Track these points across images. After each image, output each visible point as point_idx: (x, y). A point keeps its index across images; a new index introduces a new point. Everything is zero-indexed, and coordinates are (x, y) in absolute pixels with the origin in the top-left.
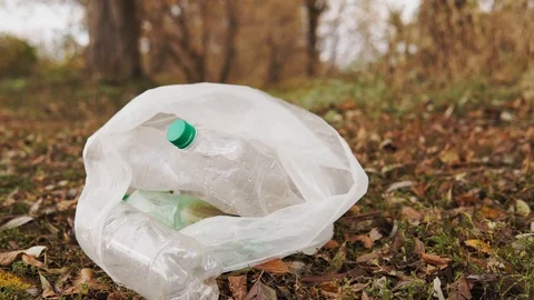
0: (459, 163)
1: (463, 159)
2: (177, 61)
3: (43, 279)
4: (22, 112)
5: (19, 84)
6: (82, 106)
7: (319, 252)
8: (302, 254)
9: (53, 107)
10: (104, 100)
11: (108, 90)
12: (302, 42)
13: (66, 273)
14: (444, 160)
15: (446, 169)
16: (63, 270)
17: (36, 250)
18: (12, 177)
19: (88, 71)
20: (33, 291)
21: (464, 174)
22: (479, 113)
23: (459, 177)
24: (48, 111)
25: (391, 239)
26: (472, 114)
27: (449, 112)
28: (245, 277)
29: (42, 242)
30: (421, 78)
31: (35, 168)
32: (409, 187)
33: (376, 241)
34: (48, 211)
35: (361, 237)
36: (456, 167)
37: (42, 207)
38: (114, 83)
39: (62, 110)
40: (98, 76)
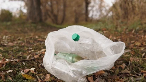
0: (141, 45)
1: (142, 44)
2: (50, 17)
3: (37, 77)
4: (11, 31)
5: (9, 23)
6: (26, 29)
7: (110, 70)
8: (106, 70)
9: (19, 29)
10: (32, 28)
11: (33, 25)
12: (84, 12)
13: (43, 75)
14: (137, 44)
15: (138, 47)
16: (41, 74)
17: (33, 69)
18: (19, 49)
19: (27, 20)
20: (35, 80)
21: (143, 48)
22: (142, 32)
23: (142, 49)
24: (17, 30)
25: (129, 66)
26: (140, 32)
27: (133, 31)
28: (92, 77)
29: (33, 67)
30: (122, 22)
31: (24, 46)
32: (129, 52)
33: (125, 67)
34: (32, 58)
35: (121, 66)
36: (140, 46)
37: (30, 57)
38: (35, 23)
39: (21, 30)
40: (30, 21)
